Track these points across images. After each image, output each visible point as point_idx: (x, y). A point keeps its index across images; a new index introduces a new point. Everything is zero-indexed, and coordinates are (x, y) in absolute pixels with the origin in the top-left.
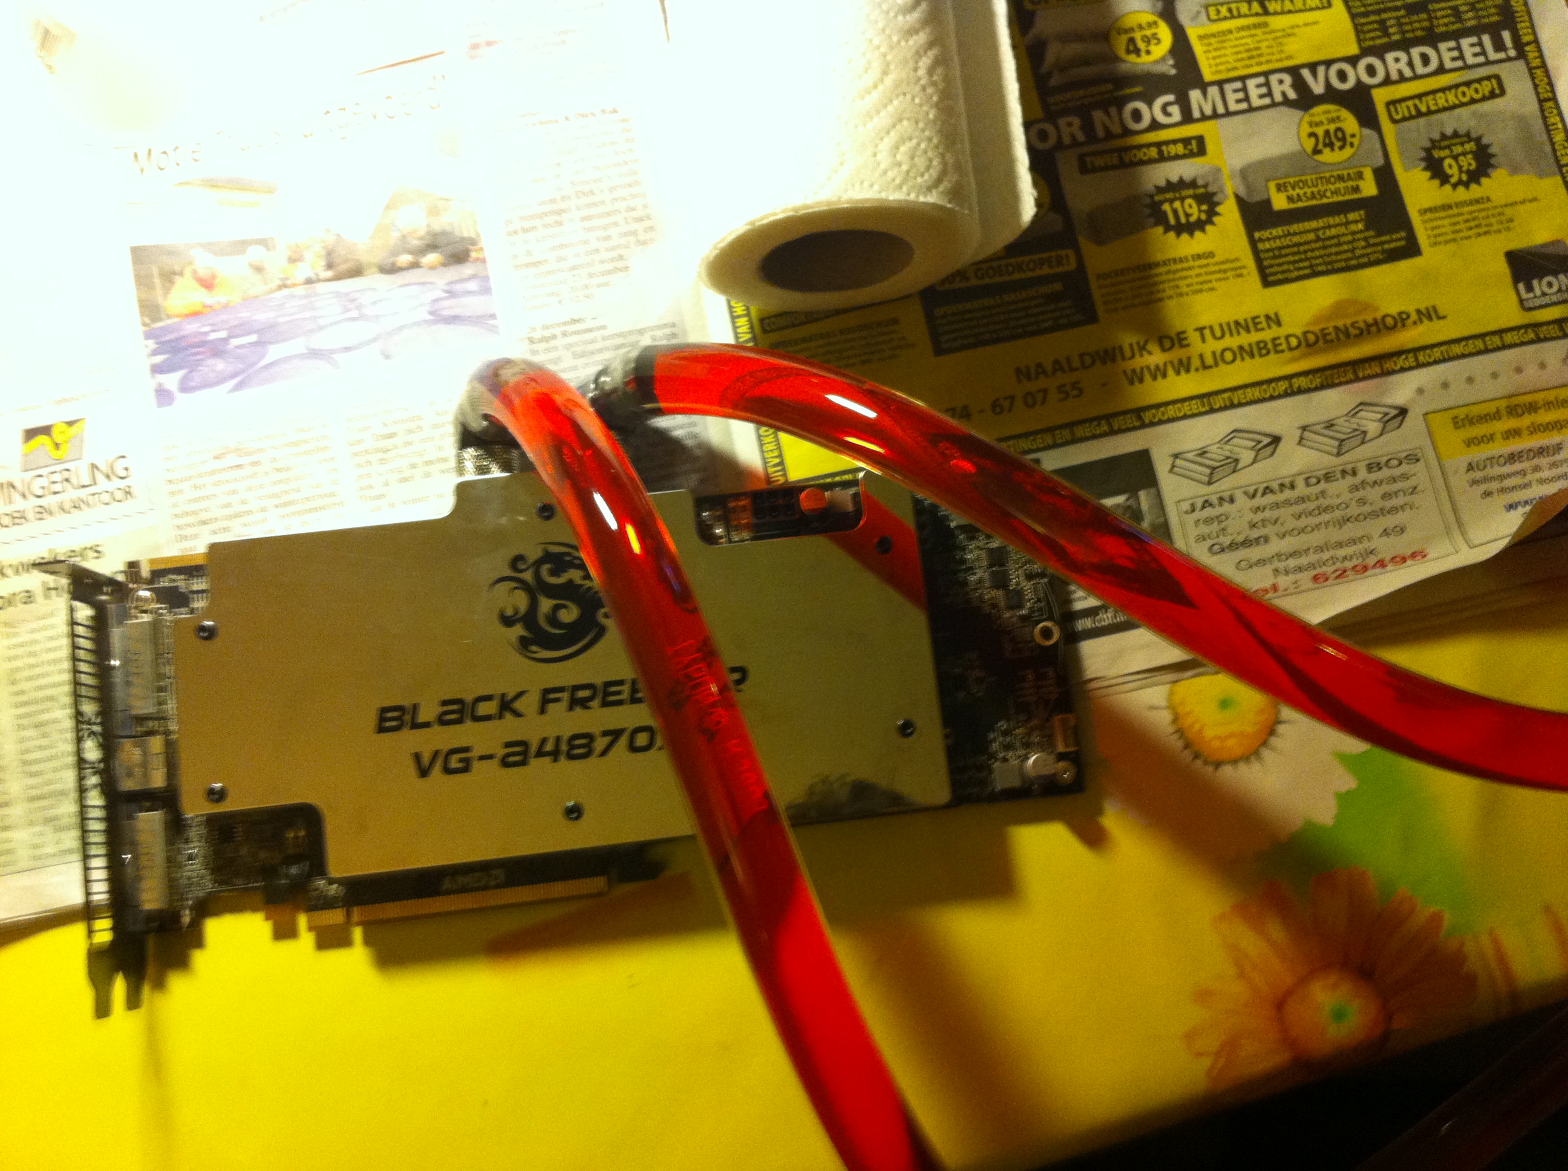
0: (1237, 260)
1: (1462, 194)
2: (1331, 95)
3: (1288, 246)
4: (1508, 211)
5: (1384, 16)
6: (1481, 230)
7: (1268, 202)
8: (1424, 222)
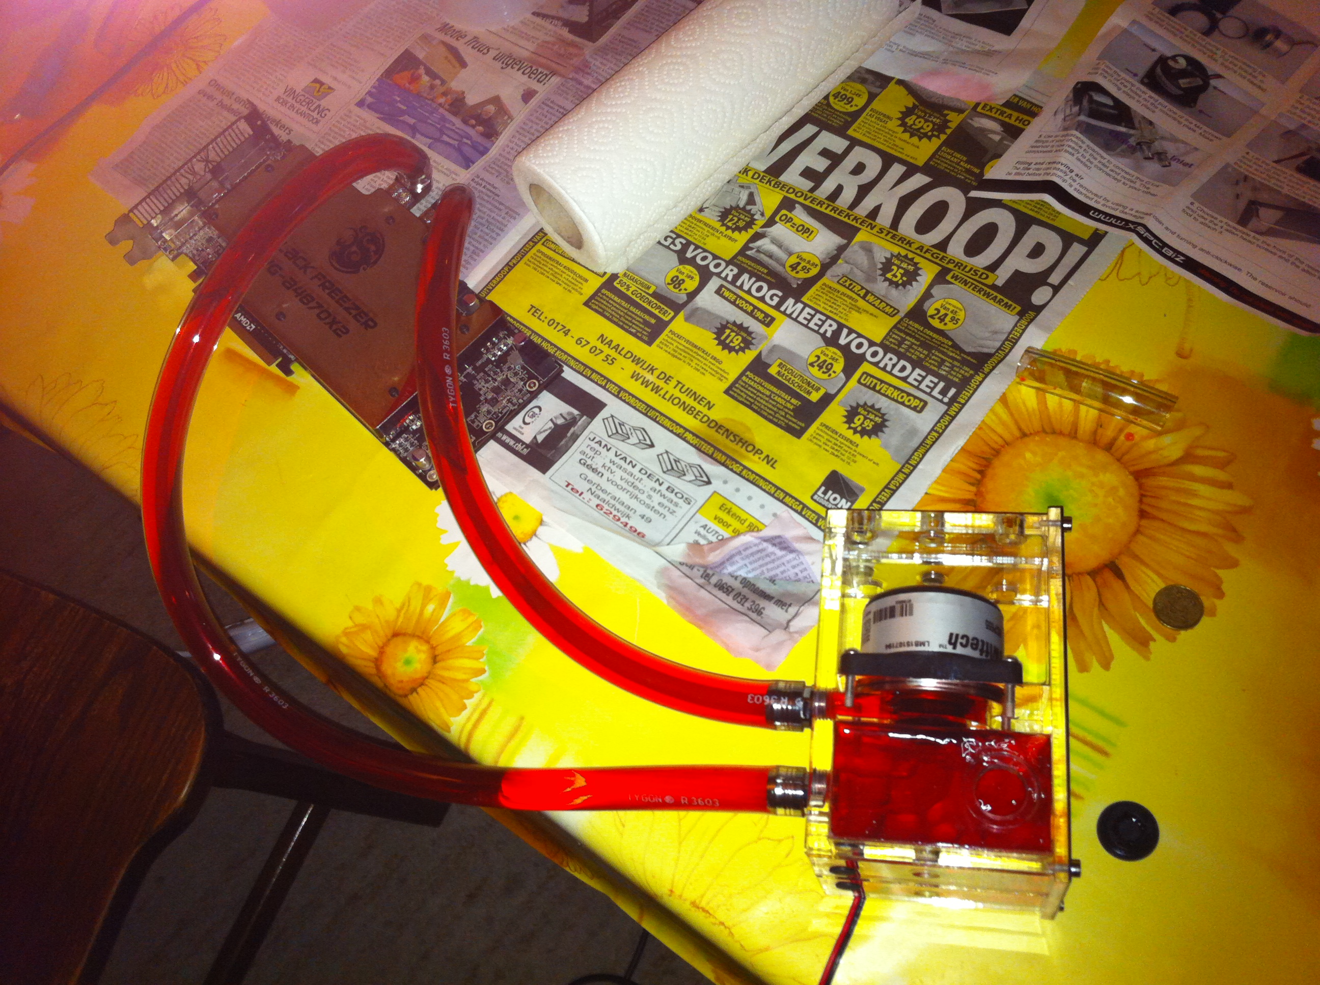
0: (728, 374)
1: (849, 434)
2: (845, 349)
3: (754, 388)
4: (858, 458)
5: (908, 338)
6: (836, 453)
7: (769, 366)
8: (818, 428)
